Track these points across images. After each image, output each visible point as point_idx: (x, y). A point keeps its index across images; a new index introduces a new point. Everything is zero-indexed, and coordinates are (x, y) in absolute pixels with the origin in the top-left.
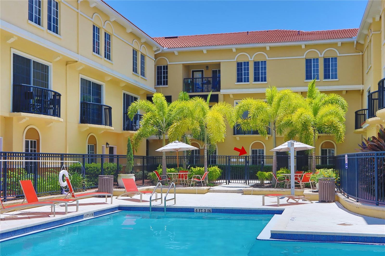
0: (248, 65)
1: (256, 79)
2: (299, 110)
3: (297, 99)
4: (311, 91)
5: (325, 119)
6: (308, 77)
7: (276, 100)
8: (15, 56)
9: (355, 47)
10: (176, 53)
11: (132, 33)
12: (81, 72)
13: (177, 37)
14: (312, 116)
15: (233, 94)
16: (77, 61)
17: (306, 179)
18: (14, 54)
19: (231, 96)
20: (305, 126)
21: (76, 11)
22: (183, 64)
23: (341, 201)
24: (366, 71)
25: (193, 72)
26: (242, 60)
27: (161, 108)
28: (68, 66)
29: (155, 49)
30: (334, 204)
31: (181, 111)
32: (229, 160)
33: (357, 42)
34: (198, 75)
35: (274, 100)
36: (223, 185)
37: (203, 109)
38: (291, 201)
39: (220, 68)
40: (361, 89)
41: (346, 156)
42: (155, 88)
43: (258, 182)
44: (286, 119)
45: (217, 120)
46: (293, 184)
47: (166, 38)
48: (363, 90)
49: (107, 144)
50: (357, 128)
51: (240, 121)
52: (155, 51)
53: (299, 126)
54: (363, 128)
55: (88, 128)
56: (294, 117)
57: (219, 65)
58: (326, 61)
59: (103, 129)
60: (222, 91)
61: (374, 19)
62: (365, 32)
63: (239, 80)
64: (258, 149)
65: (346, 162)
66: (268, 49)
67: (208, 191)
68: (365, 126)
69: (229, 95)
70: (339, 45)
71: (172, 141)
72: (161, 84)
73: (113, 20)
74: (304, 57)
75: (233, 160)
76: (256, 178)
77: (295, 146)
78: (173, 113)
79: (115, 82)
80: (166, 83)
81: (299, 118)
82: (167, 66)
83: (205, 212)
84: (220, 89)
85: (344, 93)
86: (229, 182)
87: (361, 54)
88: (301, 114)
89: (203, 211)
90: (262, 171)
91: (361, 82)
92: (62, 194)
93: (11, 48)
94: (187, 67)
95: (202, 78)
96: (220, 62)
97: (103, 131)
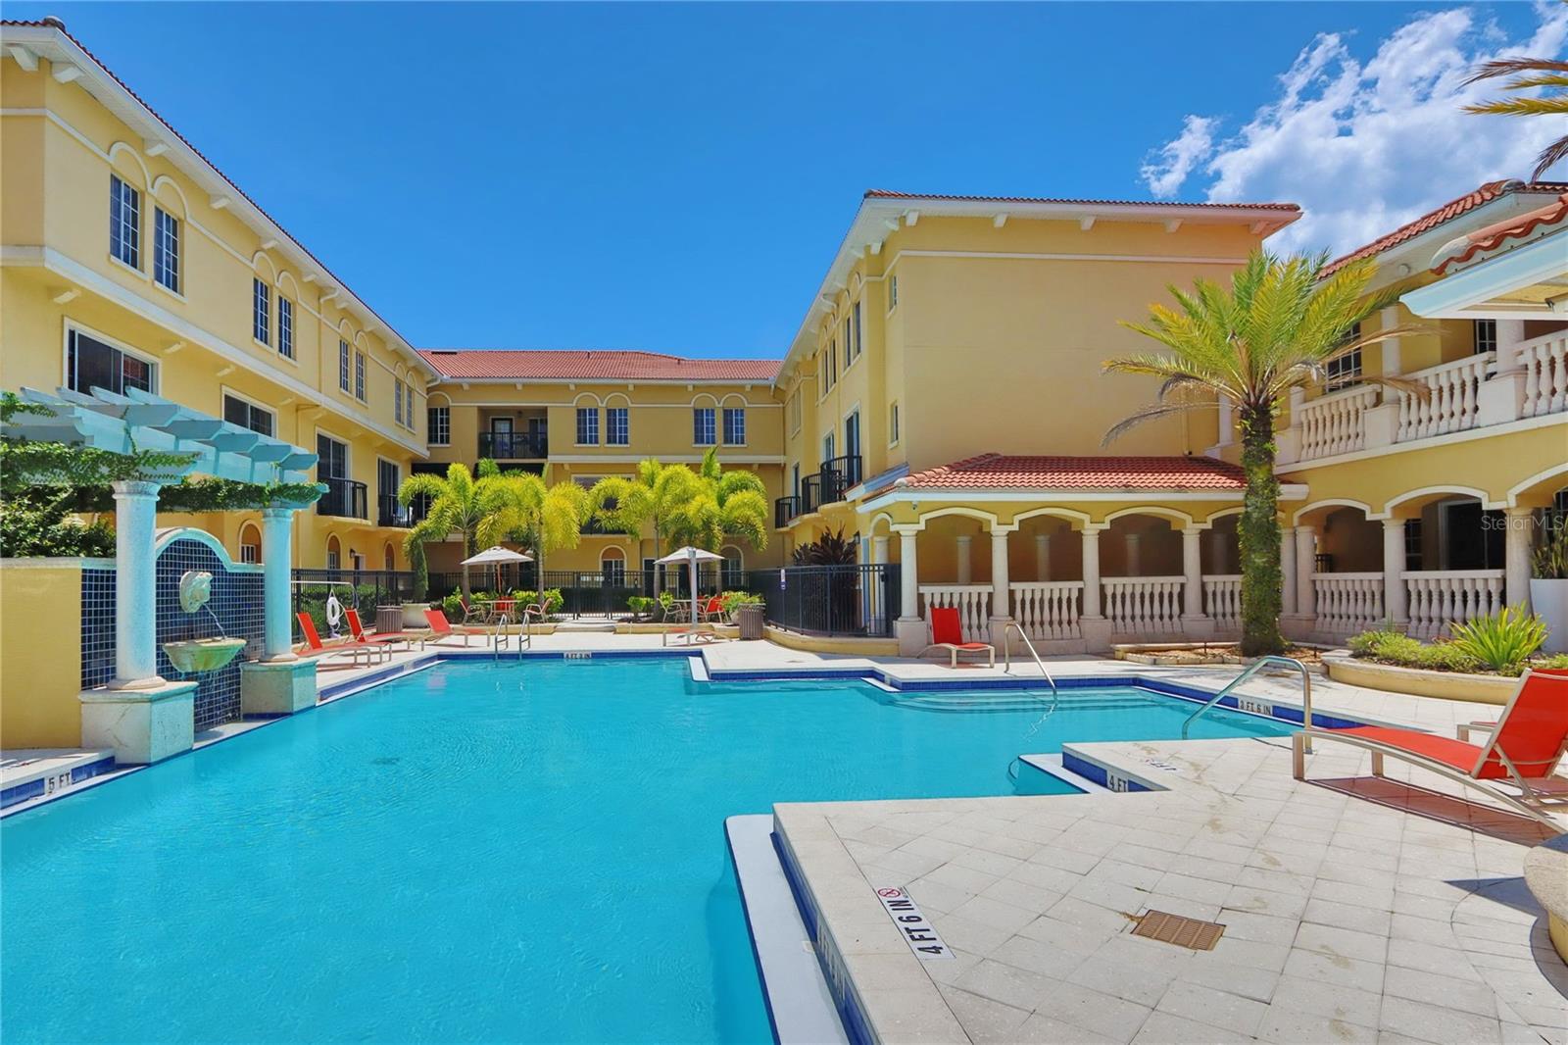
0: (596, 414)
1: (611, 440)
2: (697, 498)
3: (692, 480)
4: (709, 466)
5: (736, 514)
6: (699, 439)
7: (659, 481)
8: (227, 398)
9: (772, 394)
10: (466, 387)
11: (395, 352)
12: (319, 423)
13: (455, 353)
14: (717, 507)
15: (570, 465)
16: (318, 406)
17: (714, 607)
18: (226, 396)
19: (567, 467)
20: (707, 524)
21: (316, 317)
22: (479, 407)
23: (773, 637)
24: (790, 435)
25: (494, 420)
26: (587, 405)
27: (461, 488)
28: (300, 413)
29: (429, 378)
30: (763, 643)
31: (499, 494)
32: (579, 578)
33: (775, 387)
34: (503, 427)
35: (657, 480)
36: (569, 620)
37: (537, 494)
38: (700, 639)
39: (546, 415)
40: (782, 462)
41: (783, 571)
42: (428, 449)
43: (630, 615)
44: (674, 512)
45: (564, 513)
46: (695, 616)
47: (433, 353)
48: (785, 464)
49: (352, 551)
50: (778, 525)
51: (599, 514)
52: (428, 383)
53: (699, 524)
54: (790, 526)
55: (331, 523)
56: (691, 509)
57: (544, 411)
58: (727, 413)
59: (351, 524)
60: (551, 458)
61: (804, 357)
62: (791, 374)
63: (581, 440)
64: (613, 560)
65: (783, 580)
66: (631, 388)
67: (555, 630)
68: (792, 524)
69: (562, 465)
70: (748, 388)
71: (489, 547)
72: (436, 441)
73: (369, 329)
74: (692, 405)
75: (584, 579)
76: (627, 609)
77: (697, 556)
78: (483, 499)
79: (367, 438)
80: (446, 440)
81: (699, 511)
82: (448, 410)
83: (581, 658)
84: (547, 454)
85: (755, 467)
86: (579, 615)
87: (781, 405)
88: (702, 505)
89: (578, 656)
90: (636, 596)
91: (782, 452)
92: (329, 637)
93: (221, 385)
94: (484, 412)
95: (511, 433)
96: (546, 407)
97: (350, 529)
